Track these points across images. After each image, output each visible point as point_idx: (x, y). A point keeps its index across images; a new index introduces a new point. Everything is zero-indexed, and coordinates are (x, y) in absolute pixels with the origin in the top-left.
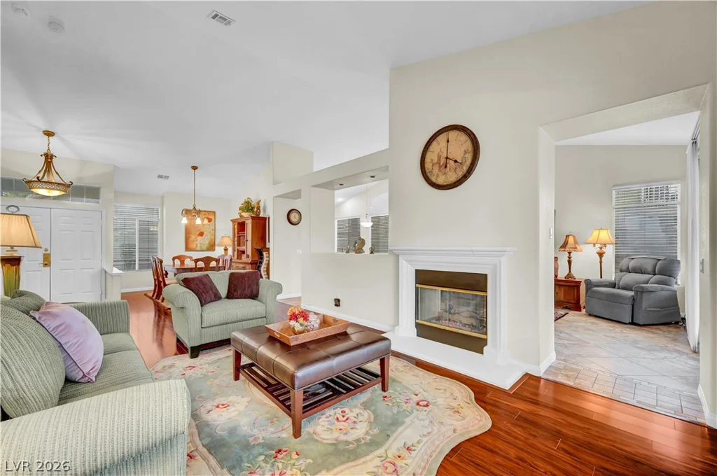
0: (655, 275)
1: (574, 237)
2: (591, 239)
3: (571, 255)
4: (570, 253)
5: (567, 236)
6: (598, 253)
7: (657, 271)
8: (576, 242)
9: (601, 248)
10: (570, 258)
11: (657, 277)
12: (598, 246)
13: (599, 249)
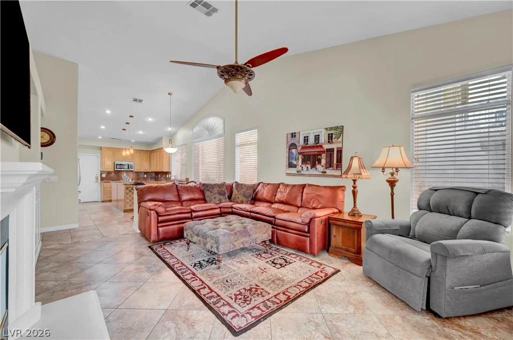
0: (470, 218)
1: (359, 159)
2: (379, 162)
3: (357, 183)
4: (354, 181)
5: (352, 158)
6: (388, 181)
7: (473, 212)
8: (362, 166)
9: (392, 174)
10: (354, 187)
11: (473, 222)
12: (388, 171)
13: (390, 176)
